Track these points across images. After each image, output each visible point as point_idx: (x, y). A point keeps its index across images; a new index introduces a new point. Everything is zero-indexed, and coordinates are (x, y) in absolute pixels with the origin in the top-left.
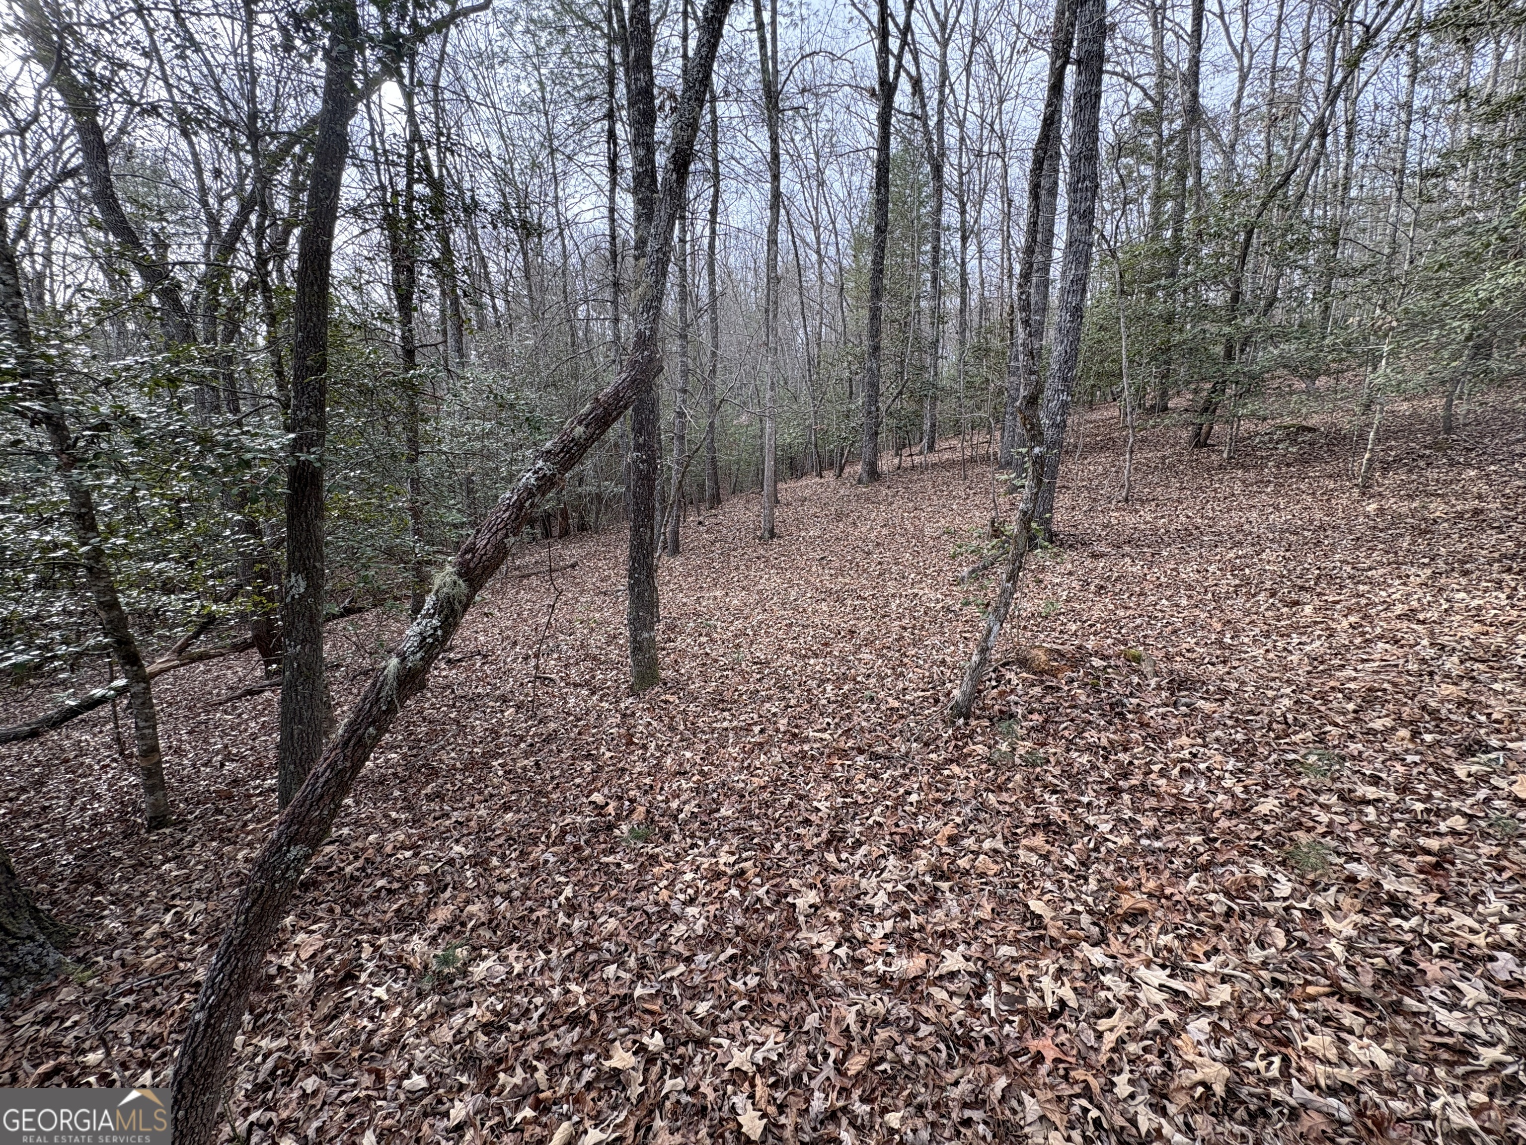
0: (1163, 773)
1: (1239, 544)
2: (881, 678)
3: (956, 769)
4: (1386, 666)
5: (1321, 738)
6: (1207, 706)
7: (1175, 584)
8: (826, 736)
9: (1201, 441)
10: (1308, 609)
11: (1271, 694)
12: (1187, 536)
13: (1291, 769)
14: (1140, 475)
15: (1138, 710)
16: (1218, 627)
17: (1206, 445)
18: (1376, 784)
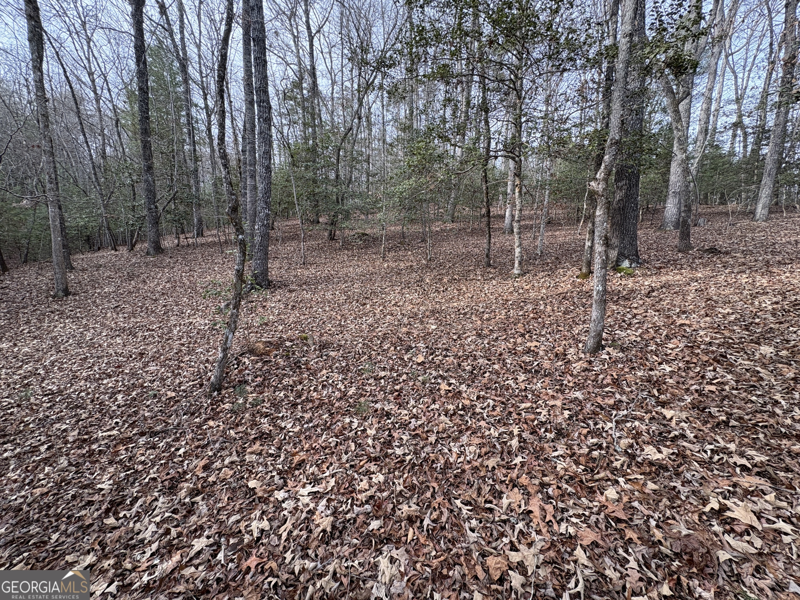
0: (315, 390)
1: (346, 282)
2: (163, 380)
3: (211, 423)
4: (390, 324)
5: (370, 357)
6: (332, 354)
7: (324, 301)
8: (115, 432)
9: (332, 237)
10: (368, 306)
11: (355, 343)
12: (328, 279)
13: (360, 373)
14: (309, 252)
15: (306, 363)
16: (339, 318)
17: (334, 239)
18: (384, 370)
